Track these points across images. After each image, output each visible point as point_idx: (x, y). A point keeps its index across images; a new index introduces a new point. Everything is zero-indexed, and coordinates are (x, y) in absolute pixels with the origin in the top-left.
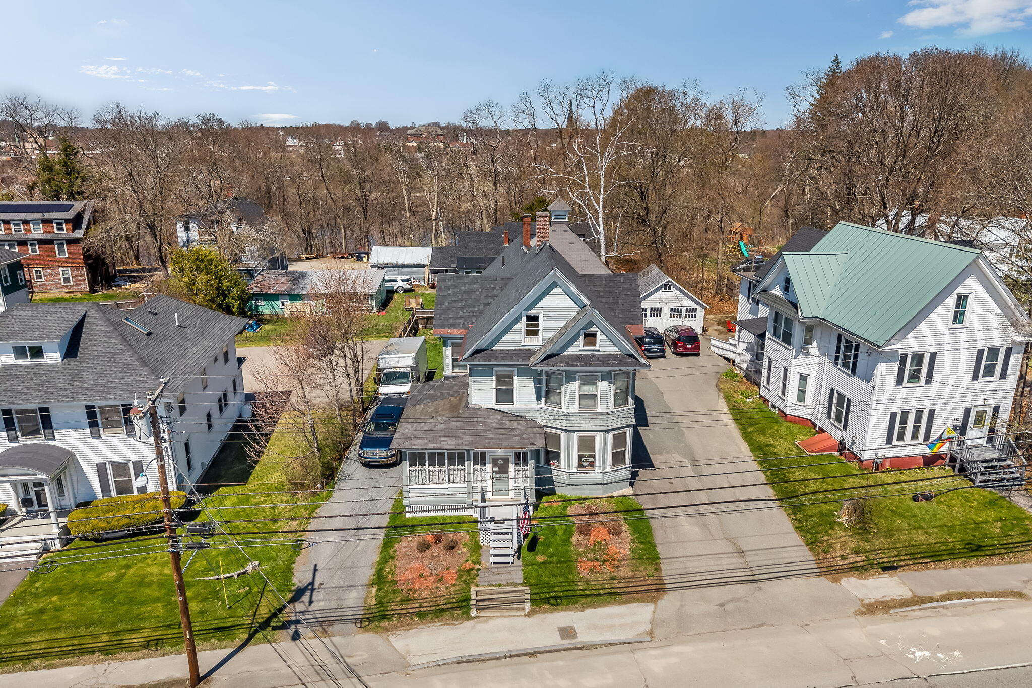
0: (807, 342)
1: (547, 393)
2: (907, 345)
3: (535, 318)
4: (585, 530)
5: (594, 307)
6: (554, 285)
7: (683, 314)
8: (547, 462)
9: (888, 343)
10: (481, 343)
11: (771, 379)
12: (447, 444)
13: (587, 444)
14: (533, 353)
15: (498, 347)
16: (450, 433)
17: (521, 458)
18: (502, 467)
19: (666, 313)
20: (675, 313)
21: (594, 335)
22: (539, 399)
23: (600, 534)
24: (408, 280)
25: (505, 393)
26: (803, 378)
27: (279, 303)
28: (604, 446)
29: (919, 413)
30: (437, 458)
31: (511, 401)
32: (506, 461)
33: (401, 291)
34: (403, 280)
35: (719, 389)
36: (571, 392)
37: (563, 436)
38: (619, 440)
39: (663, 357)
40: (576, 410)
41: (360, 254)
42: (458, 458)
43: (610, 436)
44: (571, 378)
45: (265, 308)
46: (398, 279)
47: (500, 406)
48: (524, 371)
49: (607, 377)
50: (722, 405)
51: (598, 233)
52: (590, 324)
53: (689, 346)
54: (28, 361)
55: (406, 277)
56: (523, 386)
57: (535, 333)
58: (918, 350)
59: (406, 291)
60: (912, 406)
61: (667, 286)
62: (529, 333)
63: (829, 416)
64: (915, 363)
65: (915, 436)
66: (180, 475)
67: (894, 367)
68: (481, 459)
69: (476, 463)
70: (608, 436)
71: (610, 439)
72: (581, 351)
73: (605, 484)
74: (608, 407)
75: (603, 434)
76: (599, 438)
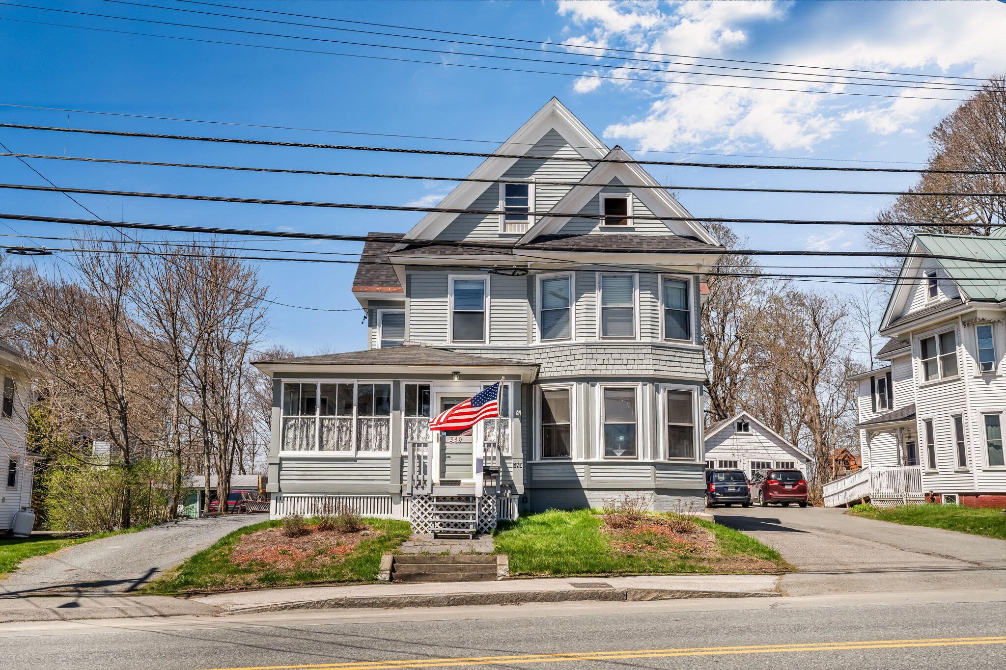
3: (522, 190)
11: (936, 455)
13: (620, 403)
21: (622, 204)
25: (469, 321)
26: (993, 421)
28: (653, 412)
31: (480, 336)
36: (586, 307)
37: (576, 392)
40: (598, 339)
42: (378, 401)
43: (662, 392)
44: (585, 283)
47: (461, 345)
53: (789, 487)
57: (522, 214)
61: (742, 426)
62: (512, 214)
68: (419, 401)
69: (409, 411)
70: (657, 390)
71: (662, 398)
72: (602, 229)
73: (659, 491)
74: (654, 335)
75: (649, 387)
76: (643, 393)
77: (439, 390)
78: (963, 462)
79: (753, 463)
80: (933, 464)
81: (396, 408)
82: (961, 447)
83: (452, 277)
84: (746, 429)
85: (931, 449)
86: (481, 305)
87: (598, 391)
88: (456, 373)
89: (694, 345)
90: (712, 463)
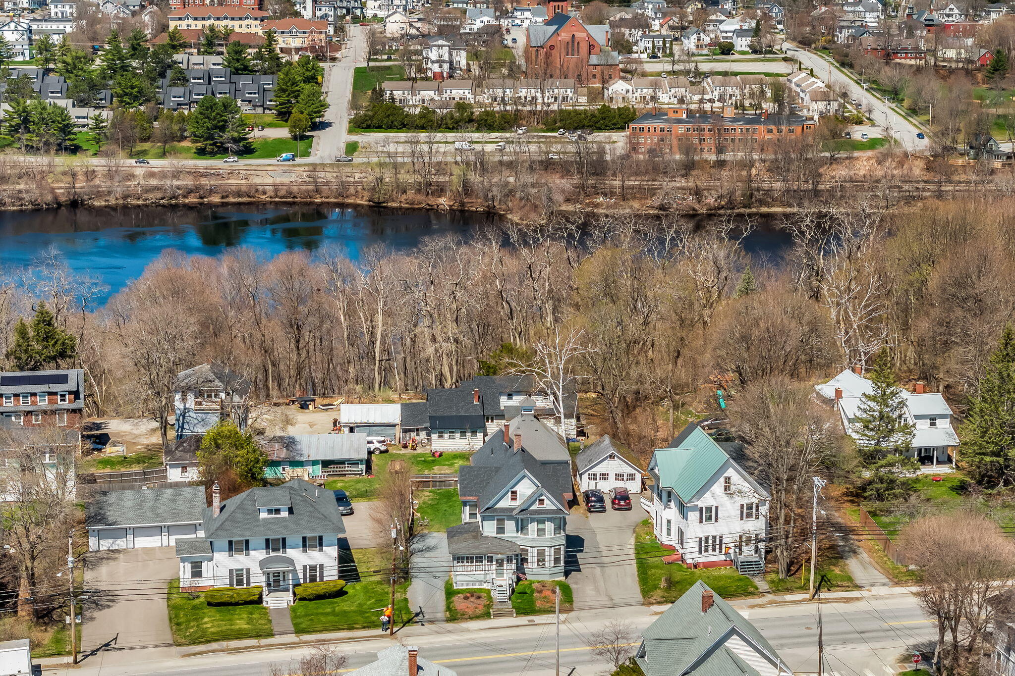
0: (669, 501)
1: (522, 529)
2: (703, 502)
3: (515, 492)
4: (540, 592)
5: (543, 487)
6: (524, 477)
7: (625, 478)
8: (522, 564)
9: (690, 501)
10: (489, 505)
12: (475, 552)
13: (541, 553)
14: (514, 509)
15: (497, 506)
16: (475, 547)
17: (509, 560)
18: (500, 563)
19: (612, 477)
20: (619, 477)
21: (543, 500)
22: (517, 532)
23: (547, 593)
24: (384, 441)
25: (501, 530)
26: (669, 521)
27: (281, 468)
28: (549, 555)
29: (714, 537)
30: (469, 559)
31: (504, 533)
32: (502, 560)
33: (377, 452)
34: (379, 442)
35: (634, 531)
36: (533, 527)
37: (530, 550)
38: (557, 551)
39: (604, 511)
40: (536, 537)
41: (306, 401)
42: (480, 559)
43: (553, 549)
44: (533, 520)
45: (269, 473)
46: (375, 441)
47: (499, 536)
48: (510, 518)
49: (550, 520)
50: (632, 541)
51: (559, 412)
52: (541, 495)
53: (622, 503)
54: (274, 516)
55: (382, 439)
56: (510, 525)
57: (515, 499)
58: (708, 504)
59: (382, 452)
60: (711, 533)
61: (612, 457)
62: (512, 499)
63: (678, 542)
64: (708, 511)
65: (714, 550)
67: (698, 513)
68: (490, 559)
71: (552, 551)
72: (537, 507)
73: (550, 574)
74: (551, 533)
75: (549, 548)
76: (547, 550)
79: (616, 474)
83: (496, 517)
87: (535, 550)
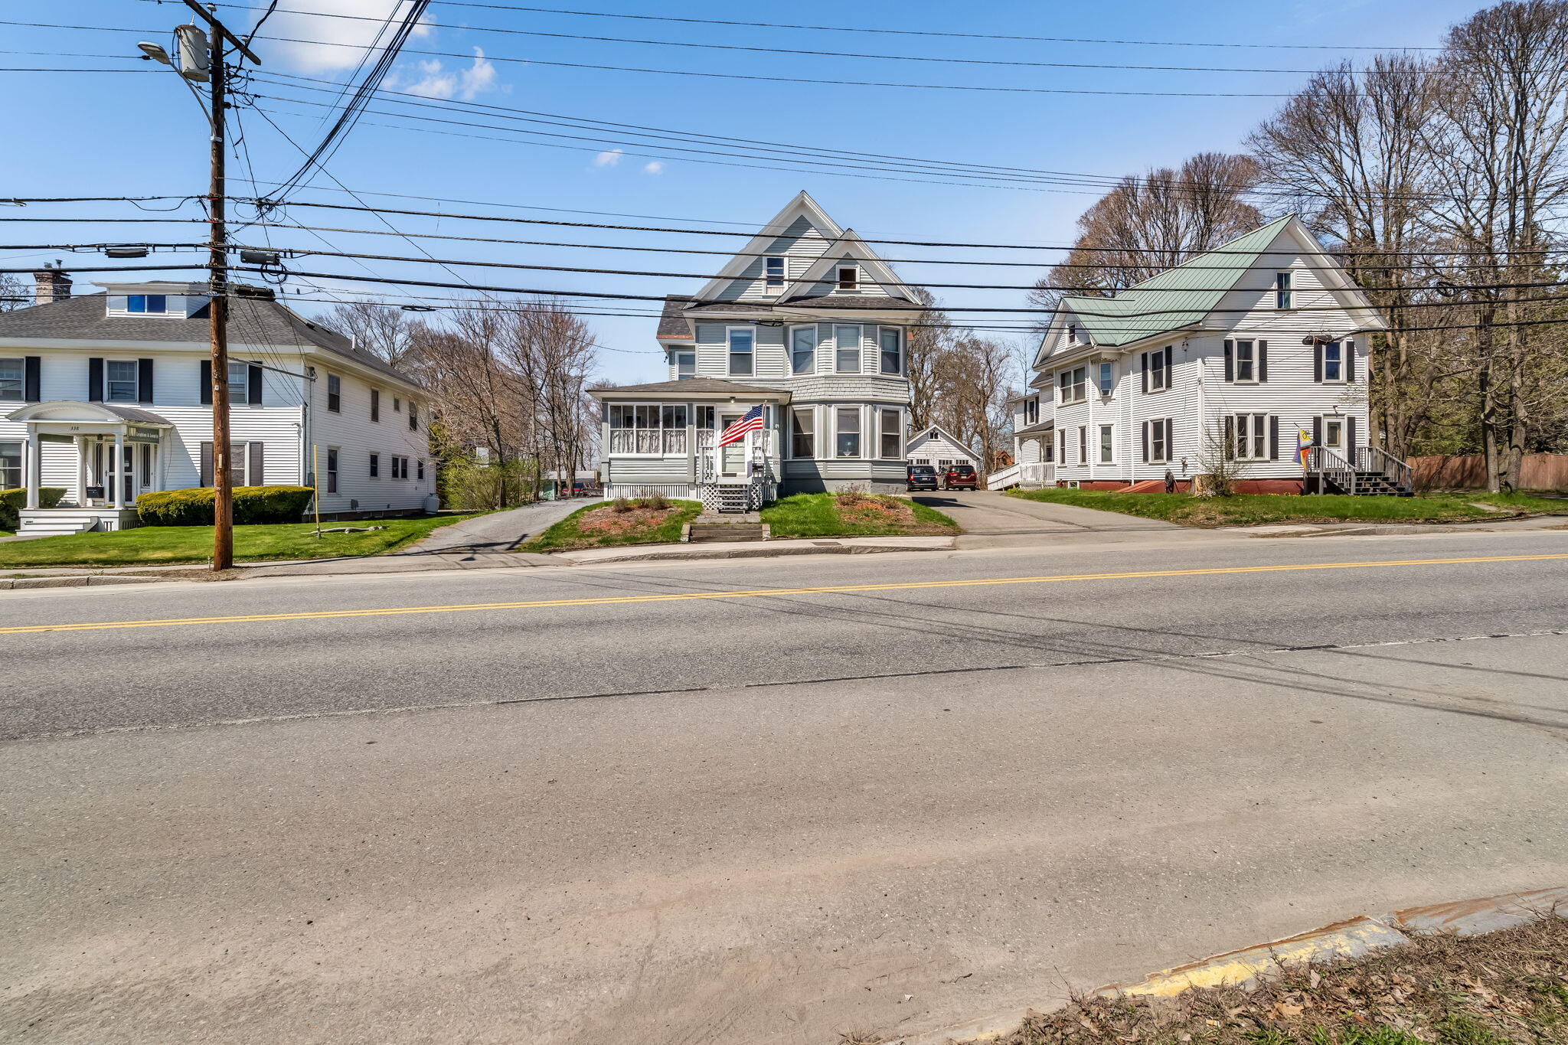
1: (795, 356)
3: (779, 263)
4: (849, 504)
6: (801, 221)
11: (1066, 455)
13: (849, 419)
15: (731, 299)
21: (852, 273)
22: (785, 368)
23: (870, 505)
25: (741, 361)
26: (1106, 431)
28: (871, 425)
29: (1259, 420)
31: (749, 371)
36: (825, 354)
37: (818, 411)
38: (890, 419)
39: (935, 488)
40: (833, 376)
42: (677, 420)
43: (878, 411)
44: (825, 332)
47: (735, 378)
49: (870, 331)
52: (847, 260)
53: (964, 477)
54: (146, 314)
56: (765, 350)
57: (779, 281)
58: (1243, 336)
60: (1251, 410)
61: (933, 435)
62: (771, 281)
63: (1146, 459)
64: (1243, 355)
65: (1259, 452)
66: (311, 474)
67: (1220, 360)
68: (706, 417)
69: (700, 425)
70: (875, 410)
71: (878, 415)
72: (837, 292)
73: (875, 480)
74: (873, 369)
75: (869, 407)
76: (864, 412)
77: (720, 410)
78: (1084, 459)
79: (940, 461)
80: (1063, 461)
81: (691, 423)
82: (1083, 449)
83: (728, 328)
84: (936, 437)
85: (1063, 450)
86: (750, 349)
87: (833, 411)
88: (733, 398)
89: (902, 377)
90: (912, 461)
